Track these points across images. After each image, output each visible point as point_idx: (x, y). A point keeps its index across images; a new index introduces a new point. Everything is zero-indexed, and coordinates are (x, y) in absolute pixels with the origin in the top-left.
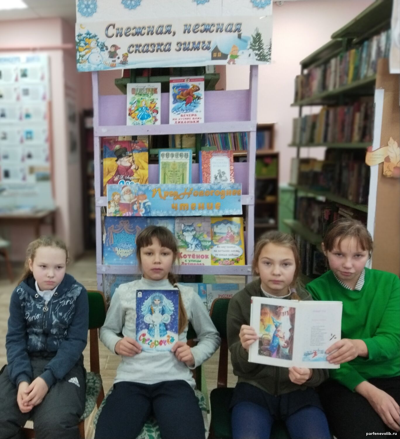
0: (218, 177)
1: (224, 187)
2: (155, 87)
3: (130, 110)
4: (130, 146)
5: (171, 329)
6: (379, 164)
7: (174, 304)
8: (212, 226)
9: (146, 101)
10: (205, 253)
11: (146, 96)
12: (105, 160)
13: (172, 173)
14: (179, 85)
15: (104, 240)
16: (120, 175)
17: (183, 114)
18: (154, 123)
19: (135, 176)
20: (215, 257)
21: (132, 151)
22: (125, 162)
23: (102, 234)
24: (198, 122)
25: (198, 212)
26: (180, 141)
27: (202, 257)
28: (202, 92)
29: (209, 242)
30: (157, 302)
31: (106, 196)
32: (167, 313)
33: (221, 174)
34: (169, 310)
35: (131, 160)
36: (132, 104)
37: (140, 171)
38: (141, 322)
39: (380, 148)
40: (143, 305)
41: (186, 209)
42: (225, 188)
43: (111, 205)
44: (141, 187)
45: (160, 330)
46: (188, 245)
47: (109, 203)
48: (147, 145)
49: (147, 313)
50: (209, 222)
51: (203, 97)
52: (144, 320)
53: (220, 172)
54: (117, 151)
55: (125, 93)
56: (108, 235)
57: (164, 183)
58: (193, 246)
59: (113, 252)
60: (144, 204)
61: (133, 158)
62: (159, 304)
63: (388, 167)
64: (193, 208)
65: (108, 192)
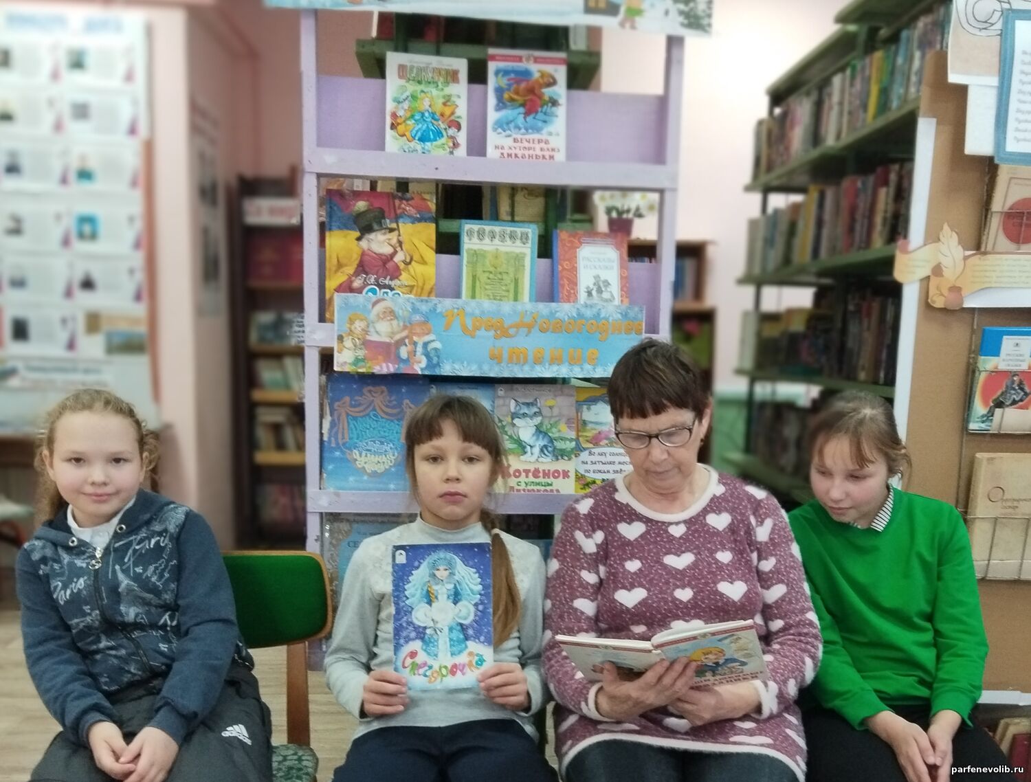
0: (594, 293)
1: (607, 316)
2: (455, 67)
3: (394, 115)
4: (392, 206)
5: (476, 637)
6: (922, 280)
7: (480, 577)
8: (579, 405)
9: (432, 98)
10: (561, 465)
11: (432, 85)
12: (330, 236)
13: (491, 276)
14: (510, 68)
15: (325, 431)
16: (367, 274)
17: (519, 137)
18: (451, 153)
19: (405, 278)
20: (583, 476)
21: (396, 219)
22: (379, 243)
23: (322, 417)
24: (552, 157)
25: (549, 368)
26: (510, 205)
27: (556, 474)
28: (560, 89)
29: (571, 440)
30: (442, 573)
31: (332, 322)
32: (466, 600)
33: (602, 285)
34: (469, 592)
35: (394, 241)
36: (399, 102)
37: (416, 267)
38: (404, 625)
39: (925, 245)
40: (410, 582)
41: (522, 360)
42: (609, 316)
43: (344, 343)
44: (418, 304)
45: (451, 640)
46: (525, 447)
47: (340, 338)
48: (432, 206)
49: (420, 602)
50: (572, 396)
51: (563, 100)
52: (411, 618)
53: (598, 282)
54: (360, 215)
55: (382, 75)
56: (336, 420)
57: (473, 297)
58: (537, 450)
59: (348, 461)
60: (426, 345)
61: (399, 235)
62: (447, 578)
63: (938, 288)
64: (538, 361)
65: (338, 311)
